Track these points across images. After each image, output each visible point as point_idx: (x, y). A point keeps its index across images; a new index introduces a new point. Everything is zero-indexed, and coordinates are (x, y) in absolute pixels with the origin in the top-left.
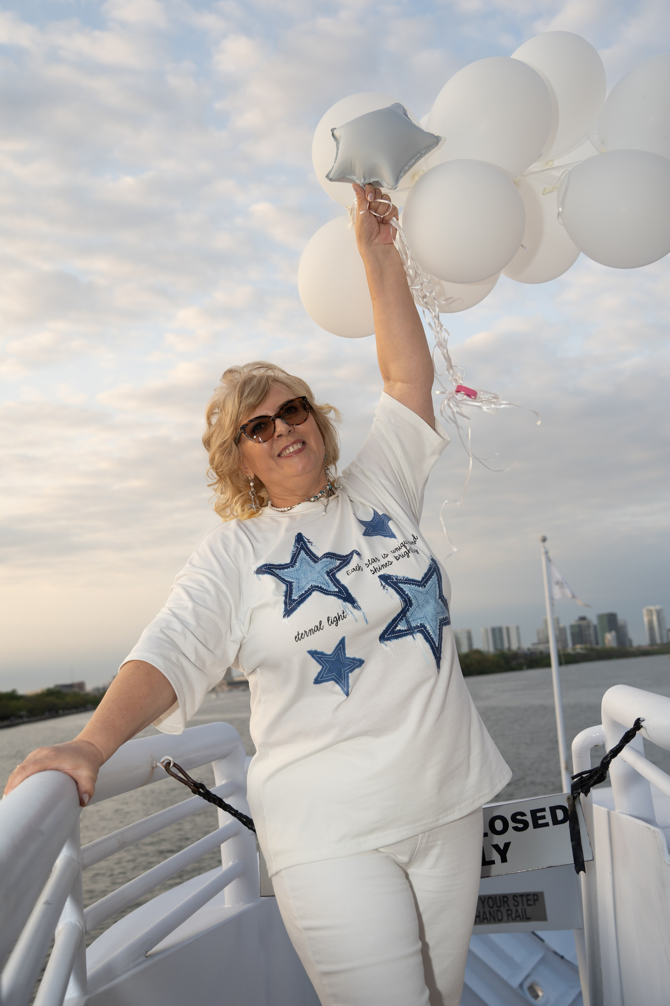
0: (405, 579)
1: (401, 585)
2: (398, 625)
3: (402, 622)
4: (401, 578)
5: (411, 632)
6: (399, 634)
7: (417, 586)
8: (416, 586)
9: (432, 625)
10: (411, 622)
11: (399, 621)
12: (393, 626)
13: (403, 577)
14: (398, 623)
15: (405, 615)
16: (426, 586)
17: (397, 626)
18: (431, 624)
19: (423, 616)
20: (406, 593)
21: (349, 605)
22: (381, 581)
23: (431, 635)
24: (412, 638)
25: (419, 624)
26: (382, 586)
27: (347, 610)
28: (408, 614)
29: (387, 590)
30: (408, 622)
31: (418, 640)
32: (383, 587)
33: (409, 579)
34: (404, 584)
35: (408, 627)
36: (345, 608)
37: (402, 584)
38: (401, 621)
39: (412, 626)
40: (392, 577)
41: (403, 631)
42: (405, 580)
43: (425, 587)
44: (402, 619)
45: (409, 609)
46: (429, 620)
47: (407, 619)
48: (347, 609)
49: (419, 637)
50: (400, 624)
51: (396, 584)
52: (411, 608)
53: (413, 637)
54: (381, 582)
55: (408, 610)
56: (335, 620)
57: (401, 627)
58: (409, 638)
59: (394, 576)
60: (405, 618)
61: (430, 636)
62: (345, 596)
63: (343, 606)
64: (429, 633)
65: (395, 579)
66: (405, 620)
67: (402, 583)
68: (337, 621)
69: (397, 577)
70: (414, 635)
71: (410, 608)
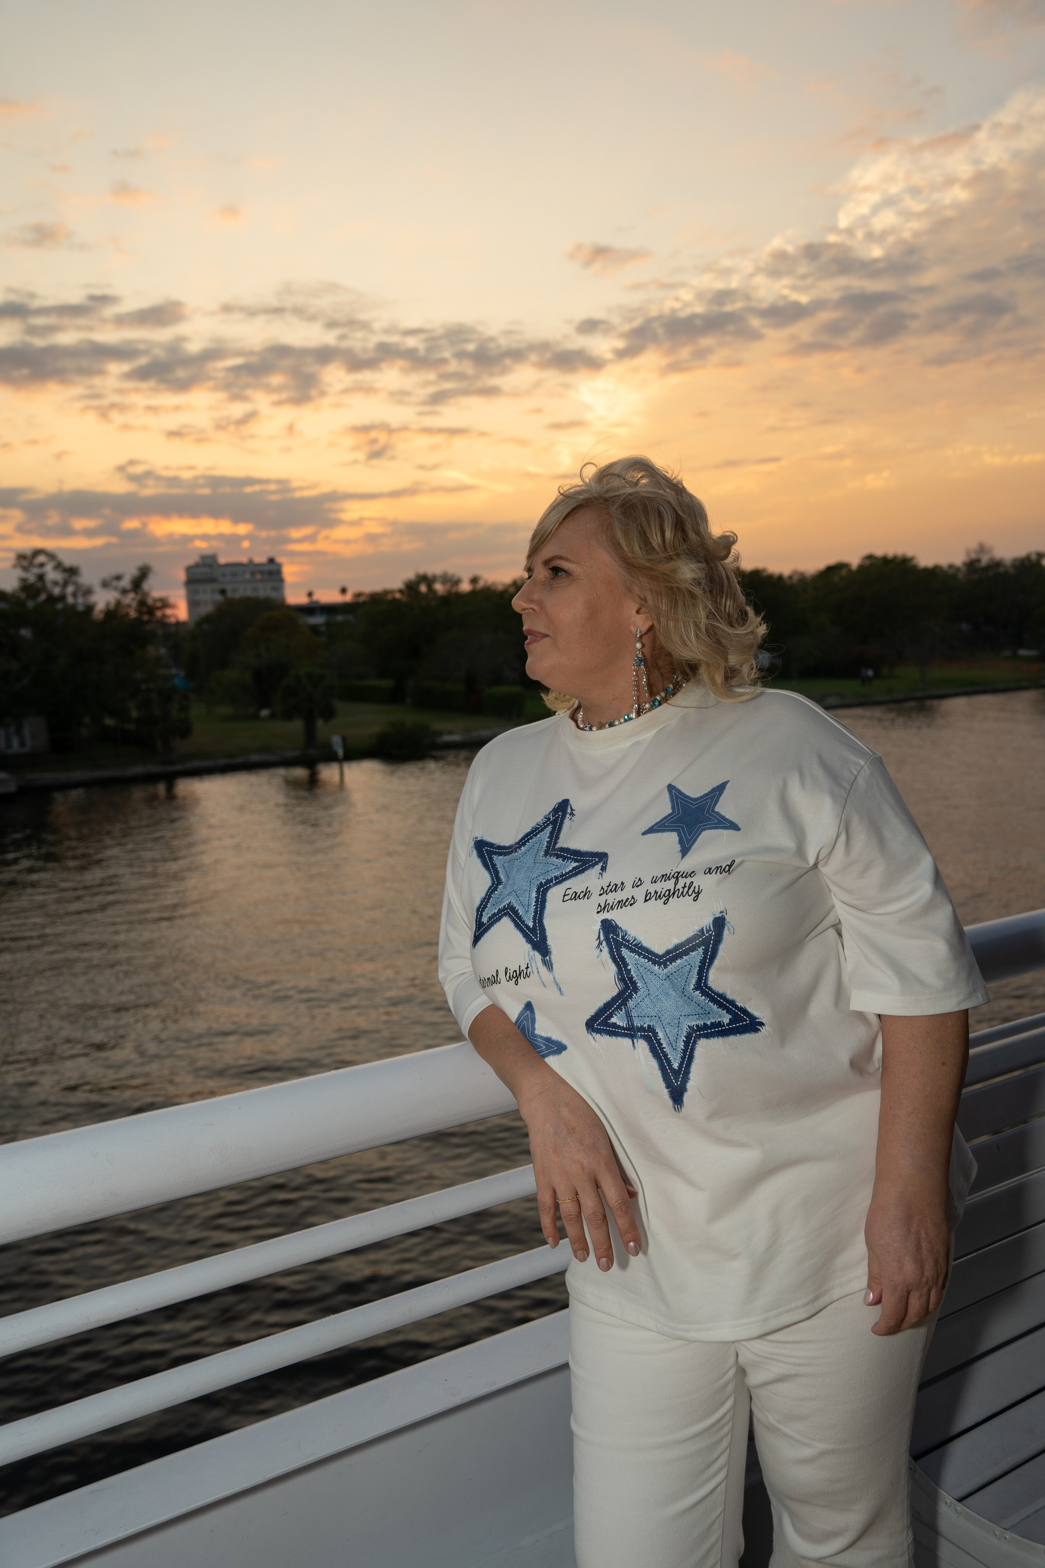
0: (636, 942)
1: (625, 952)
2: (614, 1016)
3: (619, 1013)
4: (630, 939)
5: (631, 1034)
6: (614, 1030)
7: (651, 962)
8: (648, 962)
9: (668, 1032)
10: (633, 1018)
11: (616, 1009)
12: (606, 1015)
13: (634, 939)
14: (613, 1011)
15: (625, 1003)
16: (668, 965)
17: (611, 1016)
18: (667, 1030)
19: (655, 1015)
20: (629, 968)
21: (538, 957)
22: (601, 932)
23: (664, 1048)
24: (631, 1044)
25: (646, 1026)
26: (598, 940)
27: (533, 965)
28: (630, 1002)
29: (601, 951)
30: (629, 1017)
31: (640, 1050)
32: (599, 942)
33: (641, 945)
34: (630, 952)
35: (629, 1025)
36: (531, 959)
37: (627, 950)
38: (618, 1011)
39: (635, 1025)
40: (619, 931)
41: (619, 1027)
42: (635, 945)
43: (666, 967)
44: (619, 1008)
45: (633, 995)
46: (664, 1023)
47: (628, 1011)
48: (534, 962)
49: (642, 1045)
50: (616, 1015)
51: (619, 945)
52: (637, 995)
53: (633, 1043)
54: (599, 933)
55: (630, 996)
56: (514, 976)
57: (618, 1019)
58: (627, 1041)
59: (622, 931)
60: (625, 1008)
61: (662, 1049)
62: (537, 940)
63: (529, 957)
64: (660, 1044)
65: (622, 937)
66: (626, 1011)
67: (627, 948)
68: (516, 978)
69: (626, 934)
70: (635, 1041)
71: (635, 995)
